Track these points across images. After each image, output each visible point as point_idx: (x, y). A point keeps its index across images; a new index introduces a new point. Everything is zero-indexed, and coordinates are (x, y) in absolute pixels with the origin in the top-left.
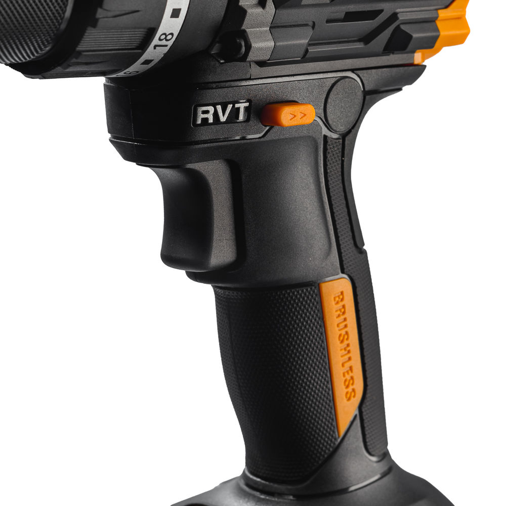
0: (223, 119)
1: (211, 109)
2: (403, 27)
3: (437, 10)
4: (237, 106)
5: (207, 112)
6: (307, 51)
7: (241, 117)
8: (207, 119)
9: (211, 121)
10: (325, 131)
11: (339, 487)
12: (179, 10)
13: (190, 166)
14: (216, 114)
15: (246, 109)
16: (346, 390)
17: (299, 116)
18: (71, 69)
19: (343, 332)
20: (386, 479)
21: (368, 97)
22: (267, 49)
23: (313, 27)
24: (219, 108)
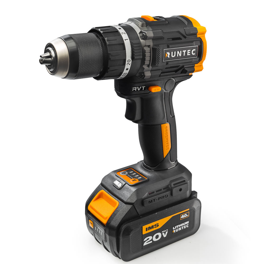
0: (139, 90)
1: (136, 88)
2: (185, 69)
3: (195, 64)
4: (142, 87)
5: (135, 88)
6: (160, 75)
7: (143, 89)
8: (135, 90)
9: (136, 90)
10: (165, 91)
11: (166, 168)
12: (128, 69)
13: (131, 99)
14: (137, 89)
15: (144, 87)
16: (166, 148)
17: (157, 90)
18: (105, 79)
19: (166, 135)
20: (176, 167)
21: (176, 83)
22: (149, 76)
23: (162, 70)
24: (138, 88)
